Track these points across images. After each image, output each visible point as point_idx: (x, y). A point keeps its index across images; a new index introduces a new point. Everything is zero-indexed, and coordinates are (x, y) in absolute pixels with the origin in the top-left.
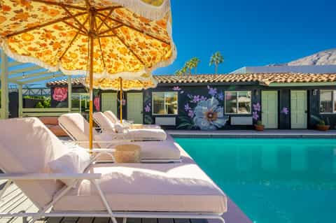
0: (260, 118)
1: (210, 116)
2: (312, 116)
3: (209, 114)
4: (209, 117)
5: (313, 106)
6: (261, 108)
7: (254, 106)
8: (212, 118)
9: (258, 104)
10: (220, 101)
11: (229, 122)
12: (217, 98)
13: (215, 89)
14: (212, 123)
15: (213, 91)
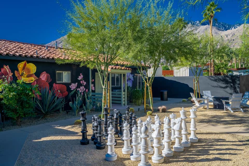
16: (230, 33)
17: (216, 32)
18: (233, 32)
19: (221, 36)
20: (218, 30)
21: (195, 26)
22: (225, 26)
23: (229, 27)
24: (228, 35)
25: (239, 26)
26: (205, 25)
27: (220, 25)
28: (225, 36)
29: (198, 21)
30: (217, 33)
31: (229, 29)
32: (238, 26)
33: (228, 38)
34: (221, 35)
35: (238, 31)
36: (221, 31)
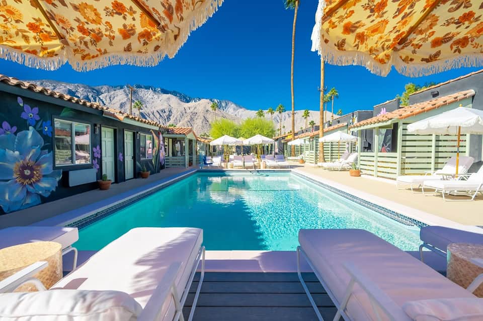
0: (100, 169)
1: (27, 172)
2: (137, 163)
3: (24, 167)
4: (24, 177)
5: (137, 151)
7: (94, 150)
8: (30, 177)
9: (98, 147)
10: (45, 137)
11: (64, 181)
12: (40, 132)
13: (36, 110)
14: (31, 189)
15: (30, 113)
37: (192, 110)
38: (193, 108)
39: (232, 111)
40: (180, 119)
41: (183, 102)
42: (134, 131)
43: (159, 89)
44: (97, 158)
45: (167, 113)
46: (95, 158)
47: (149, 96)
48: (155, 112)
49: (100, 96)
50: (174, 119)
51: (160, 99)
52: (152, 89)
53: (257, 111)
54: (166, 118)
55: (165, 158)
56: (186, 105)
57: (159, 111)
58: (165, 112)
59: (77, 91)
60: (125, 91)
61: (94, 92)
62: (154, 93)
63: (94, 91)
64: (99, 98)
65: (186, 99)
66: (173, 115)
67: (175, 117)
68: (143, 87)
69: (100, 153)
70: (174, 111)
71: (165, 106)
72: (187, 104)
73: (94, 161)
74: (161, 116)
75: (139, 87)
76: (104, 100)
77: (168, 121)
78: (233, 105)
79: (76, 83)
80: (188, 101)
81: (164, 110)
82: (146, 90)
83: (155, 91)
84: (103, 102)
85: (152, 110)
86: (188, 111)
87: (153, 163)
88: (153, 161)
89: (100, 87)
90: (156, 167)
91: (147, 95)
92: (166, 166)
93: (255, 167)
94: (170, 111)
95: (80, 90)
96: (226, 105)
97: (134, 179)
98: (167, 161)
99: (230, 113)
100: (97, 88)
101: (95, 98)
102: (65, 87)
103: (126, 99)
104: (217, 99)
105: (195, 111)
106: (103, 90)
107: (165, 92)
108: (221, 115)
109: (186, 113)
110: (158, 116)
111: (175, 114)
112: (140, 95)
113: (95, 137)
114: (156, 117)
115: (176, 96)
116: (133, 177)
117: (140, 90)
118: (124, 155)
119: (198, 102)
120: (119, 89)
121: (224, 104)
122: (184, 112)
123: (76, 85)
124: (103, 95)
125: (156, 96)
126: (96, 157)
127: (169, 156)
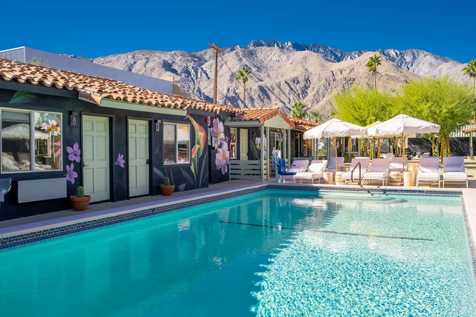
0: (80, 181)
5: (156, 151)
6: (81, 156)
7: (69, 149)
9: (76, 146)
11: (12, 196)
16: (347, 66)
17: (322, 64)
18: (352, 65)
19: (332, 72)
20: (326, 60)
21: (285, 51)
22: (336, 53)
23: (342, 55)
24: (343, 71)
25: (359, 56)
26: (302, 50)
27: (328, 52)
28: (339, 72)
29: (289, 42)
30: (324, 65)
31: (342, 60)
32: (357, 56)
33: (342, 75)
34: (332, 70)
35: (359, 64)
36: (331, 63)
37: (345, 74)
38: (348, 71)
39: (427, 70)
40: (325, 92)
41: (330, 61)
42: (150, 119)
43: (290, 44)
44: (75, 162)
45: (302, 84)
46: (71, 162)
47: (274, 58)
48: (283, 83)
49: (202, 67)
50: (314, 93)
51: (290, 61)
52: (278, 45)
53: (465, 65)
54: (300, 92)
55: (229, 163)
56: (336, 66)
57: (289, 82)
58: (298, 82)
59: (173, 62)
60: (237, 54)
61: (195, 61)
62: (281, 51)
63: (196, 59)
64: (202, 69)
65: (336, 56)
66: (312, 86)
67: (316, 89)
68: (263, 43)
69: (79, 154)
70: (314, 80)
71: (298, 72)
72: (337, 64)
73: (67, 166)
74: (291, 89)
75: (258, 44)
76: (208, 71)
77: (304, 98)
78: (428, 57)
79: (172, 51)
80: (339, 60)
81: (297, 78)
82: (270, 48)
83: (282, 47)
84: (207, 75)
85: (277, 81)
86: (339, 77)
87: (193, 170)
88: (192, 168)
89: (203, 52)
90: (198, 177)
91: (269, 55)
92: (230, 177)
93: (391, 182)
94: (307, 80)
95: (178, 59)
96: (414, 58)
97: (150, 196)
98: (235, 167)
99: (421, 74)
100: (198, 54)
101: (197, 69)
102: (160, 58)
103: (239, 66)
104: (394, 49)
105: (352, 75)
106: (207, 57)
107: (298, 47)
108: (402, 79)
109: (334, 80)
110: (287, 90)
111: (316, 84)
112: (260, 58)
113: (71, 131)
114: (284, 93)
115: (317, 52)
116: (147, 193)
117: (259, 49)
118: (126, 158)
119: (358, 59)
120: (228, 52)
121: (408, 58)
122: (331, 79)
123: (173, 52)
124: (206, 63)
125: (284, 57)
126: (72, 160)
127: (238, 158)
